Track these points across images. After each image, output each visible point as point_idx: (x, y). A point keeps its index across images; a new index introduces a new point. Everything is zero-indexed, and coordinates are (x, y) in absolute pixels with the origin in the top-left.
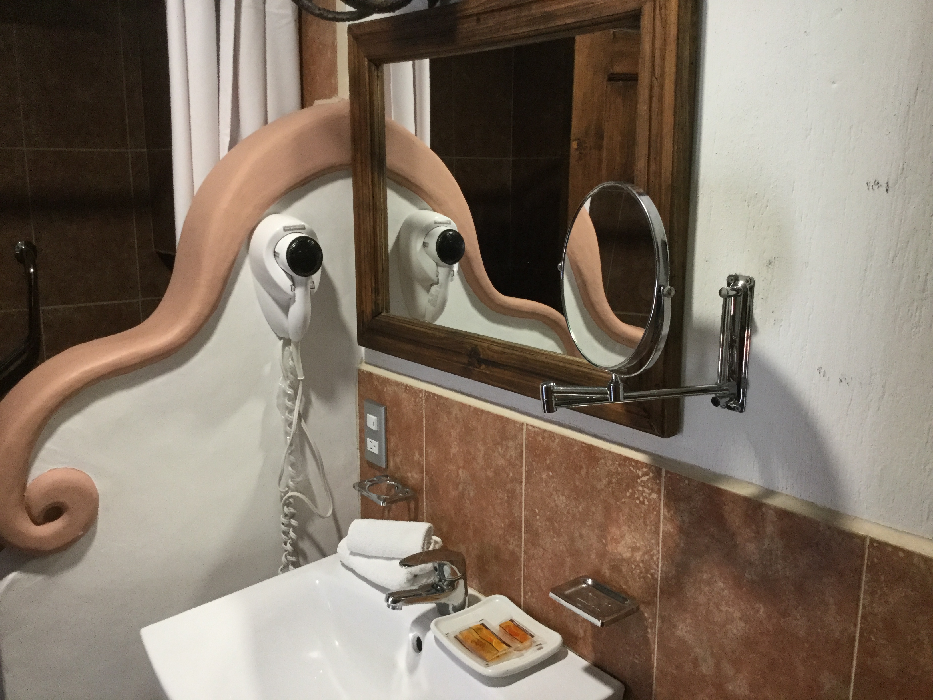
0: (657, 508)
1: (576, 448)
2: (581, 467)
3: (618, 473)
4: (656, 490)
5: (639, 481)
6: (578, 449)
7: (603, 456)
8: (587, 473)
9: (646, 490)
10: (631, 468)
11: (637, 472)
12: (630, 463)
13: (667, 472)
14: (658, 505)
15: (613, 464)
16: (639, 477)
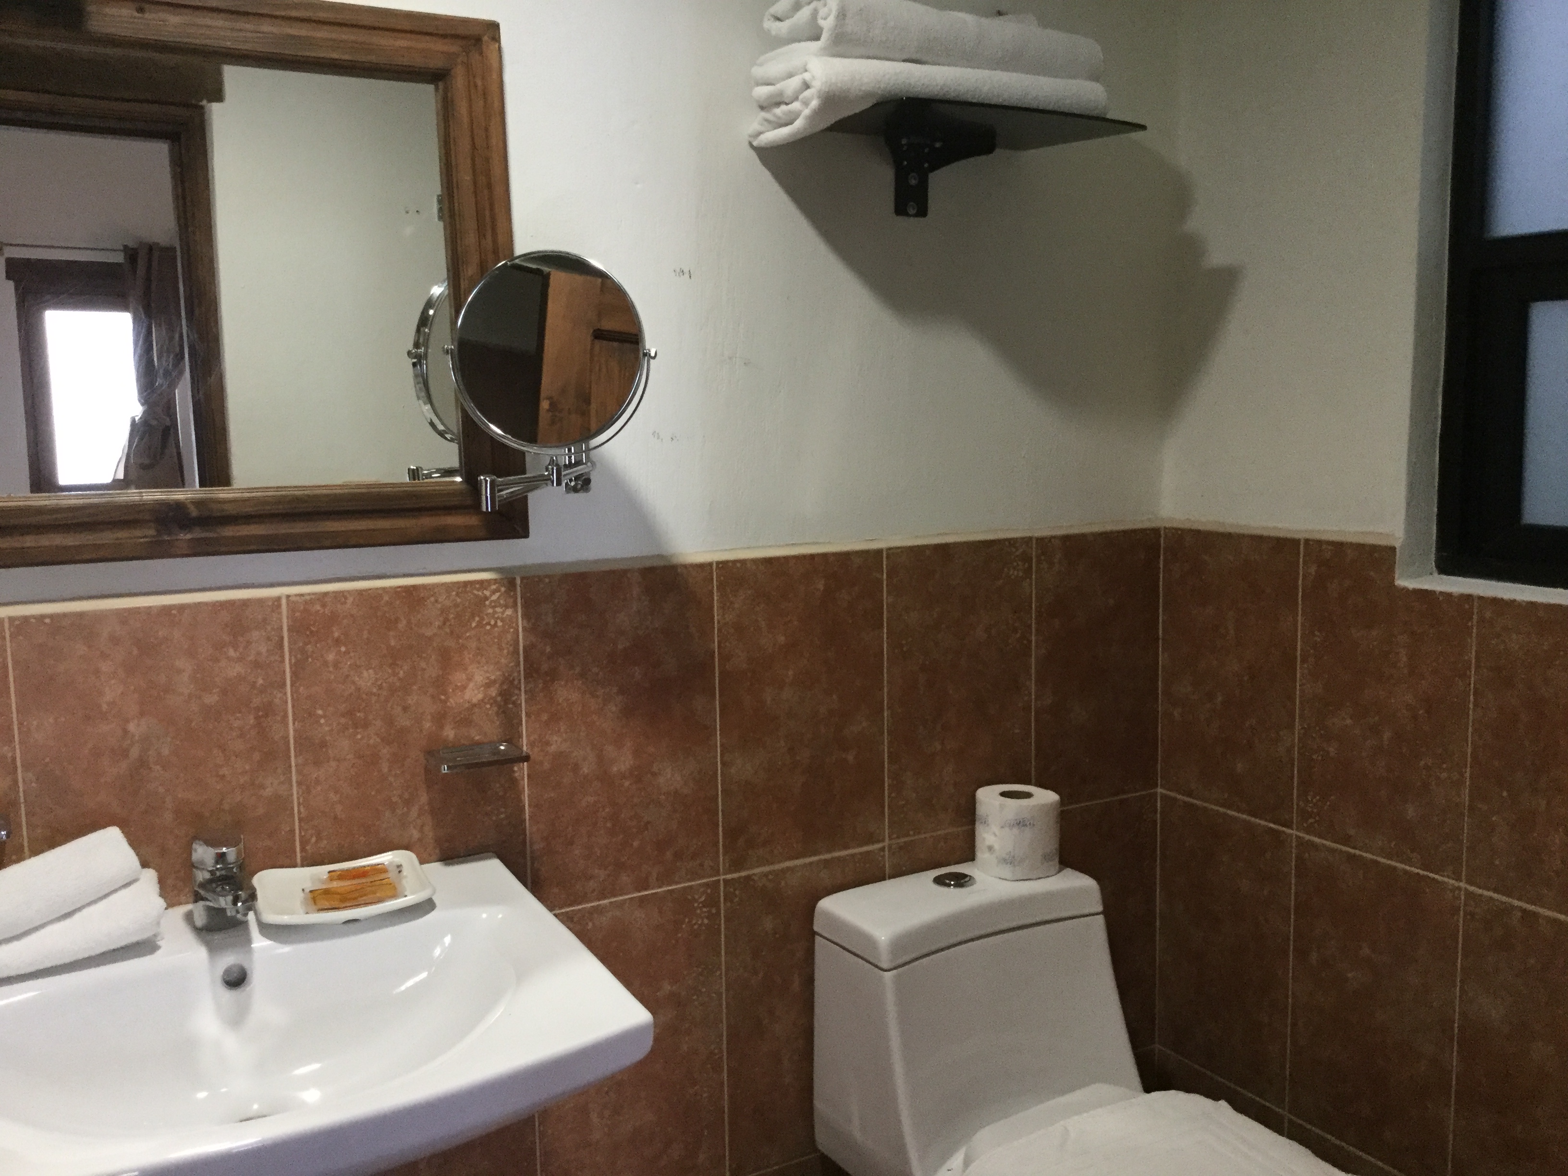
0: (514, 625)
1: (386, 598)
2: (397, 620)
3: (456, 605)
4: (511, 604)
5: (487, 603)
6: (390, 598)
7: (432, 593)
8: (409, 622)
9: (498, 610)
10: (476, 592)
11: (483, 593)
12: (473, 586)
13: (522, 579)
14: (514, 620)
15: (448, 597)
16: (486, 598)
